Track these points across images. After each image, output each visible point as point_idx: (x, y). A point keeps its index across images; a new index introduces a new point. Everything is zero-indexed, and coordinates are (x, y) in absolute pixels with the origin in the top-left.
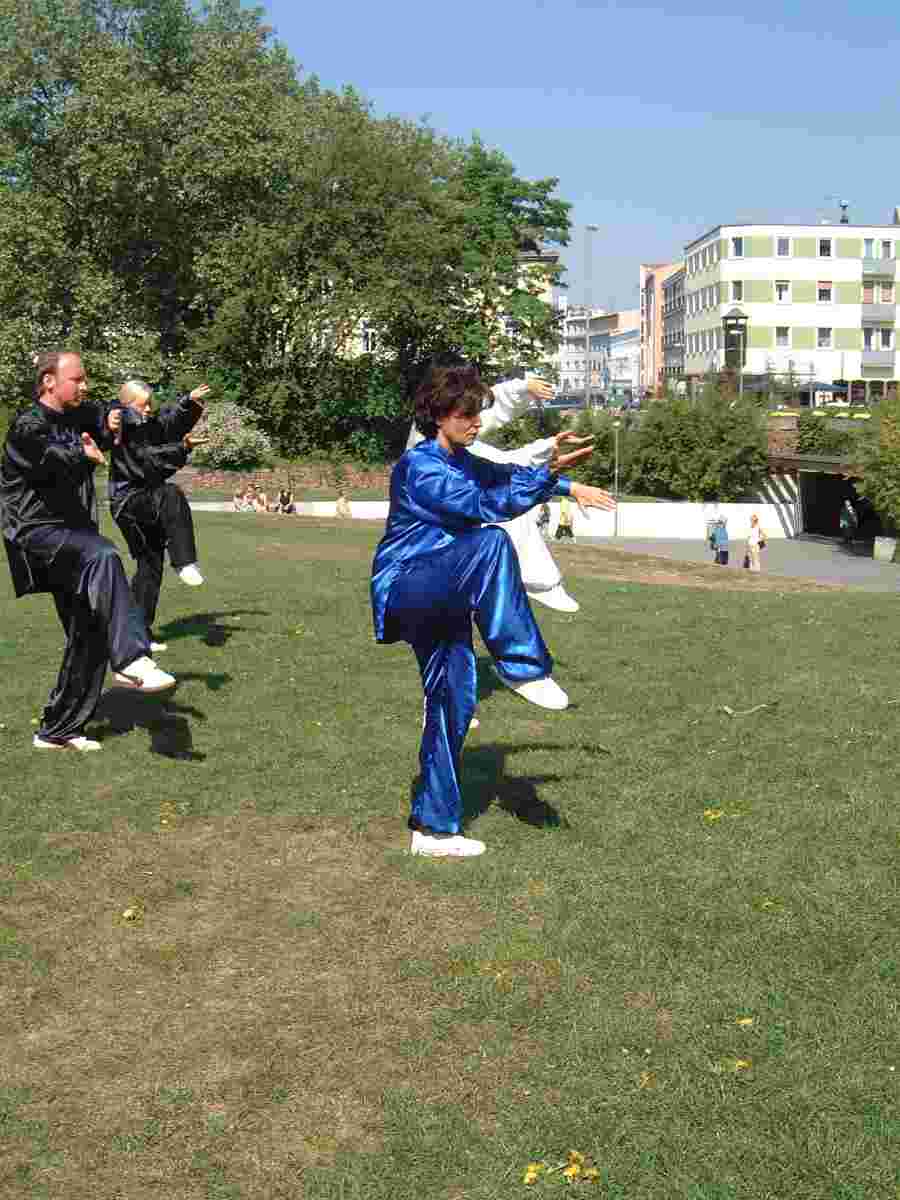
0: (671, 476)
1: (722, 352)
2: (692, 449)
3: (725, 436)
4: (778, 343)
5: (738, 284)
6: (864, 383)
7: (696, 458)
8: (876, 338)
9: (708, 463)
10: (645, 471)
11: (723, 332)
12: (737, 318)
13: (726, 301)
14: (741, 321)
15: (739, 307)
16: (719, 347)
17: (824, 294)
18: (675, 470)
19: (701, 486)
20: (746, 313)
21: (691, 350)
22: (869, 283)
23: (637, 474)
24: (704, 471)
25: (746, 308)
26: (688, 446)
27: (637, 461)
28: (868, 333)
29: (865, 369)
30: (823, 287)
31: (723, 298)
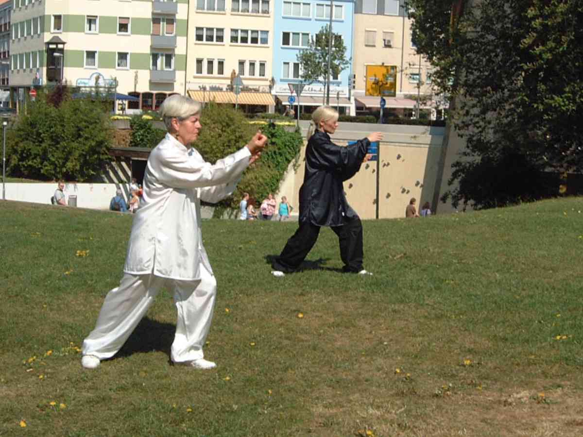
0: (42, 163)
1: (45, 69)
2: (58, 143)
3: (81, 133)
4: (88, 64)
5: (58, 18)
6: (152, 94)
7: (61, 149)
8: (161, 61)
9: (70, 153)
10: (22, 159)
11: (45, 55)
12: (57, 44)
13: (49, 31)
14: (60, 46)
15: (59, 35)
16: (41, 65)
17: (123, 27)
18: (44, 158)
19: (64, 170)
20: (64, 40)
21: (15, 67)
22: (156, 20)
23: (14, 161)
24: (66, 159)
25: (63, 36)
26: (56, 140)
27: (15, 151)
28: (155, 57)
29: (152, 84)
30: (124, 22)
31: (46, 28)
